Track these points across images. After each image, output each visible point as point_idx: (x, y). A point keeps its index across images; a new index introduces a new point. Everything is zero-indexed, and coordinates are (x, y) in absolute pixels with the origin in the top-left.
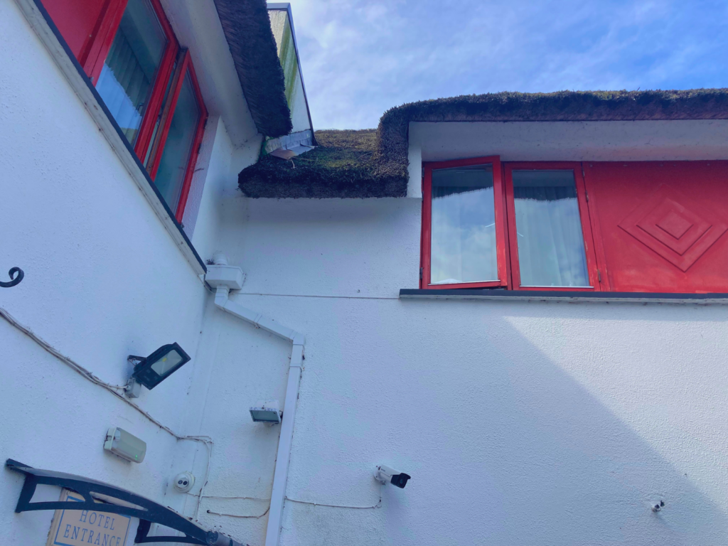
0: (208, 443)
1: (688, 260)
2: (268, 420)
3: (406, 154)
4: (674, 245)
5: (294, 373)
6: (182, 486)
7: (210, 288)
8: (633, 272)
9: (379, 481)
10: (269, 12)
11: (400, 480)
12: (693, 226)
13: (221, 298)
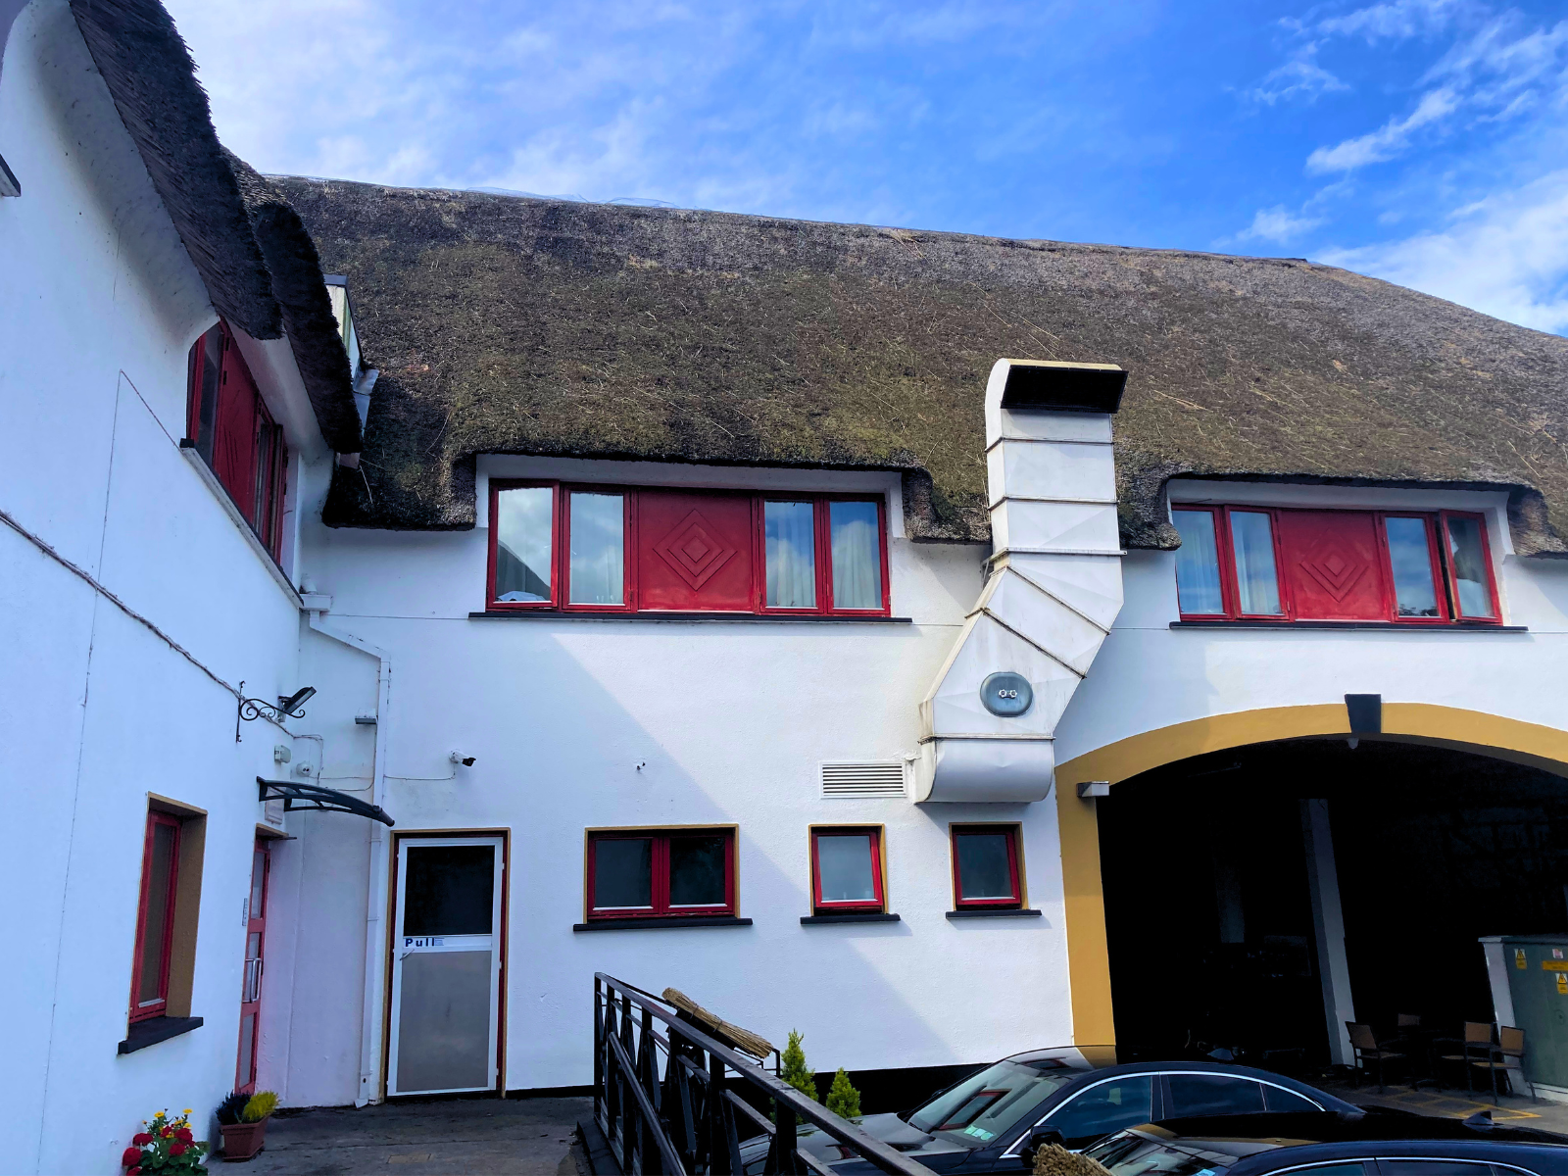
0: (319, 740)
1: (701, 580)
2: (367, 724)
3: (474, 479)
4: (692, 569)
5: (384, 684)
6: (305, 772)
7: (304, 613)
8: (658, 591)
9: (453, 761)
10: (327, 287)
11: (469, 762)
12: (709, 551)
13: (314, 622)
